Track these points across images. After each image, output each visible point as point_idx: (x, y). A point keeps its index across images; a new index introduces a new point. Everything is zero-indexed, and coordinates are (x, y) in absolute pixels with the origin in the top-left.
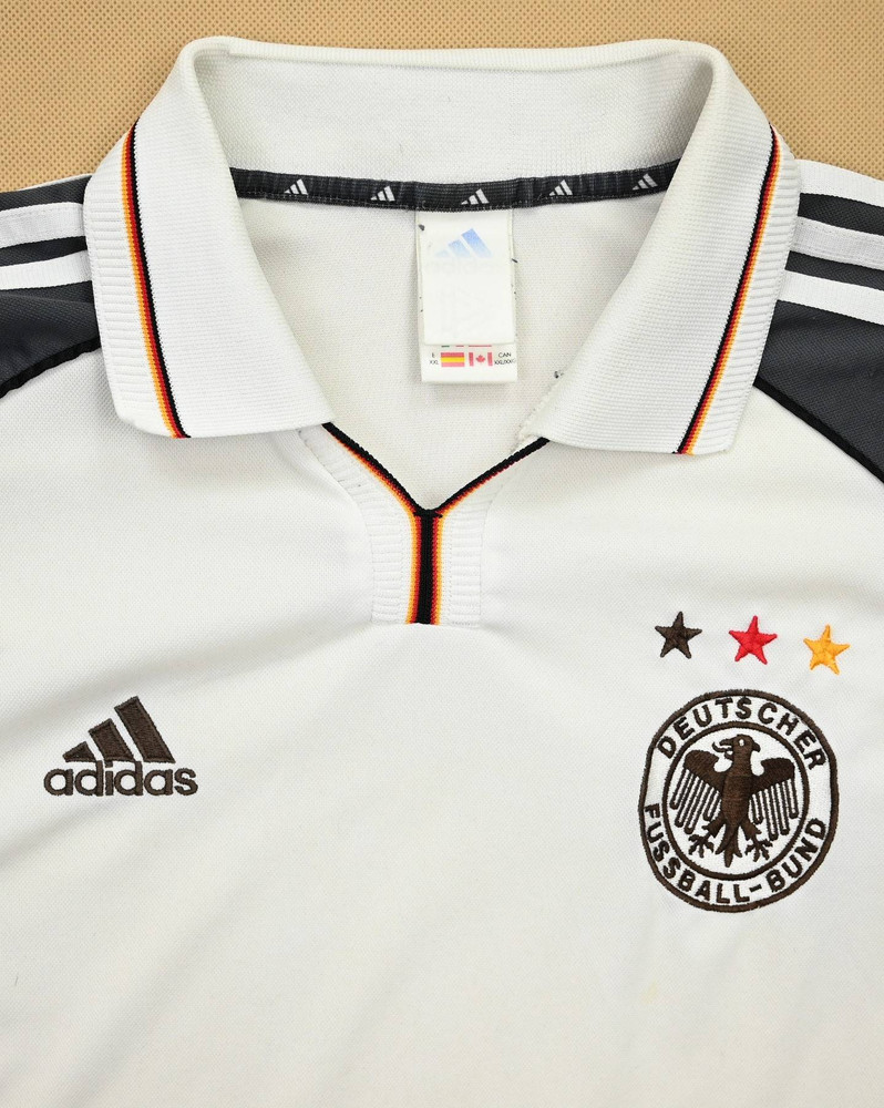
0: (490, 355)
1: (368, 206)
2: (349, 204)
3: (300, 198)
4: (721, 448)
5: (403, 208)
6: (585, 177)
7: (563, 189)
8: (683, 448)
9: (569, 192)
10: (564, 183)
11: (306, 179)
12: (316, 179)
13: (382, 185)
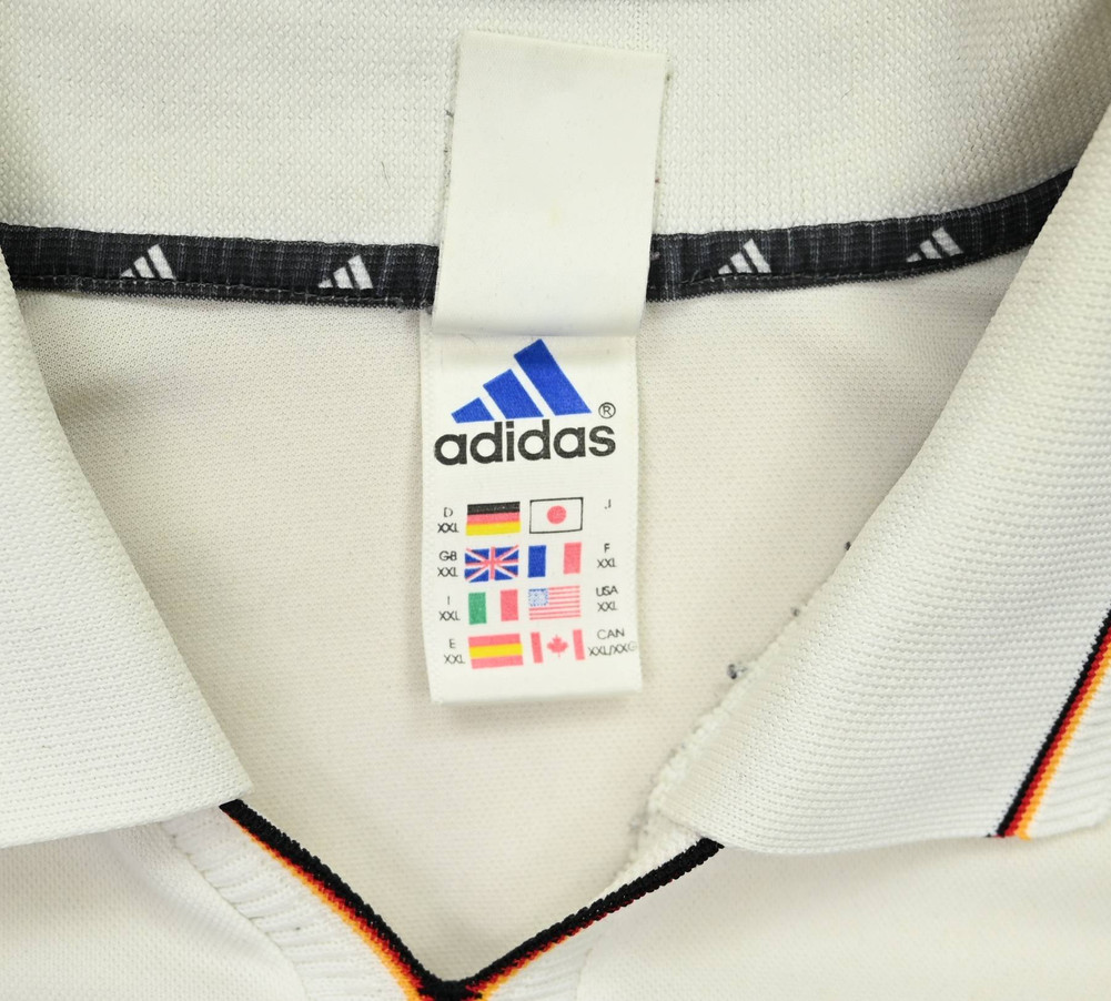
0: (578, 635)
1: (312, 302)
2: (270, 299)
3: (156, 288)
4: (1088, 820)
5: (392, 304)
6: (800, 233)
7: (748, 260)
8: (1008, 826)
9: (763, 266)
10: (751, 247)
11: (170, 245)
12: (192, 243)
13: (342, 254)
